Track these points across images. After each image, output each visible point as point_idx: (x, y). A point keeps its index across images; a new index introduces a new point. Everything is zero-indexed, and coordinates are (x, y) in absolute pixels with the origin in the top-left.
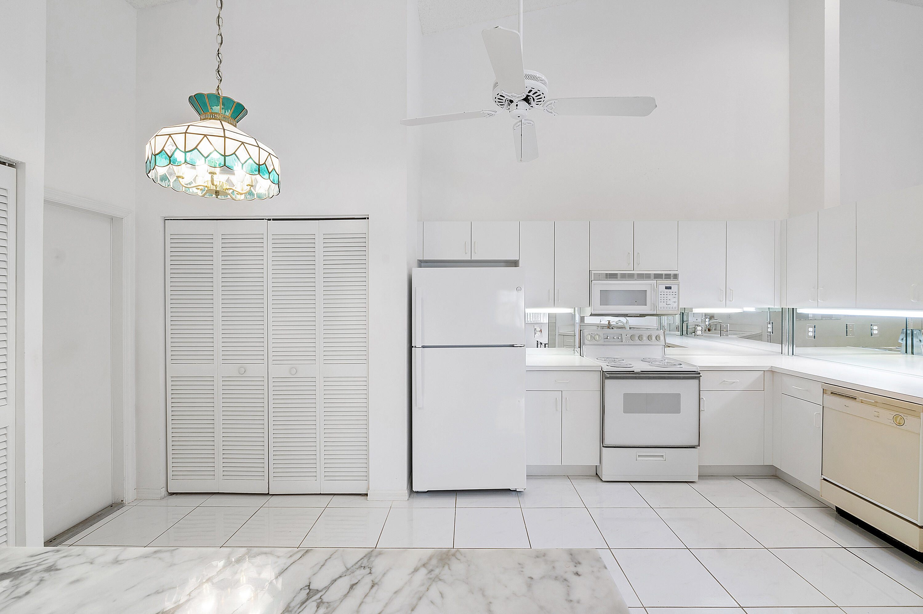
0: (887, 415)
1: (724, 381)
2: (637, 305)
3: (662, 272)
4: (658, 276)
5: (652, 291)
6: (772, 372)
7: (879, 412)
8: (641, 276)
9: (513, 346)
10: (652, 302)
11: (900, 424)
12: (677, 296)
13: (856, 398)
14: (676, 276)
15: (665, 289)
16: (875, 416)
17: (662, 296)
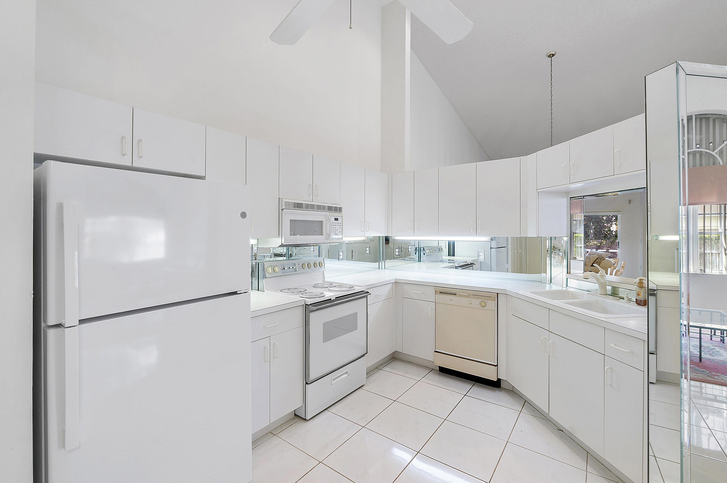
0: (476, 302)
1: (376, 295)
2: (316, 235)
3: (332, 205)
4: (330, 209)
5: (327, 222)
6: (397, 283)
7: (471, 301)
8: (320, 208)
9: (235, 293)
10: (327, 232)
11: (483, 307)
12: (341, 226)
13: (456, 294)
14: (340, 210)
15: (335, 220)
16: (469, 304)
17: (333, 226)
